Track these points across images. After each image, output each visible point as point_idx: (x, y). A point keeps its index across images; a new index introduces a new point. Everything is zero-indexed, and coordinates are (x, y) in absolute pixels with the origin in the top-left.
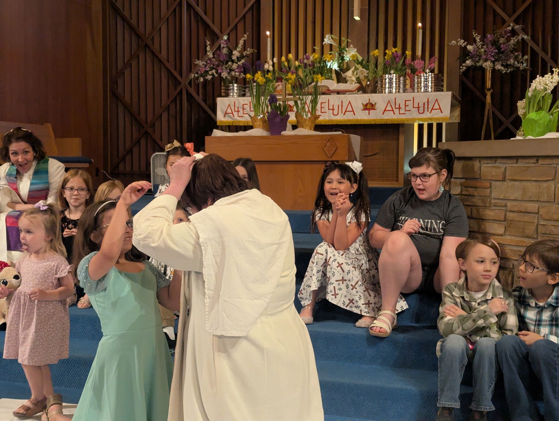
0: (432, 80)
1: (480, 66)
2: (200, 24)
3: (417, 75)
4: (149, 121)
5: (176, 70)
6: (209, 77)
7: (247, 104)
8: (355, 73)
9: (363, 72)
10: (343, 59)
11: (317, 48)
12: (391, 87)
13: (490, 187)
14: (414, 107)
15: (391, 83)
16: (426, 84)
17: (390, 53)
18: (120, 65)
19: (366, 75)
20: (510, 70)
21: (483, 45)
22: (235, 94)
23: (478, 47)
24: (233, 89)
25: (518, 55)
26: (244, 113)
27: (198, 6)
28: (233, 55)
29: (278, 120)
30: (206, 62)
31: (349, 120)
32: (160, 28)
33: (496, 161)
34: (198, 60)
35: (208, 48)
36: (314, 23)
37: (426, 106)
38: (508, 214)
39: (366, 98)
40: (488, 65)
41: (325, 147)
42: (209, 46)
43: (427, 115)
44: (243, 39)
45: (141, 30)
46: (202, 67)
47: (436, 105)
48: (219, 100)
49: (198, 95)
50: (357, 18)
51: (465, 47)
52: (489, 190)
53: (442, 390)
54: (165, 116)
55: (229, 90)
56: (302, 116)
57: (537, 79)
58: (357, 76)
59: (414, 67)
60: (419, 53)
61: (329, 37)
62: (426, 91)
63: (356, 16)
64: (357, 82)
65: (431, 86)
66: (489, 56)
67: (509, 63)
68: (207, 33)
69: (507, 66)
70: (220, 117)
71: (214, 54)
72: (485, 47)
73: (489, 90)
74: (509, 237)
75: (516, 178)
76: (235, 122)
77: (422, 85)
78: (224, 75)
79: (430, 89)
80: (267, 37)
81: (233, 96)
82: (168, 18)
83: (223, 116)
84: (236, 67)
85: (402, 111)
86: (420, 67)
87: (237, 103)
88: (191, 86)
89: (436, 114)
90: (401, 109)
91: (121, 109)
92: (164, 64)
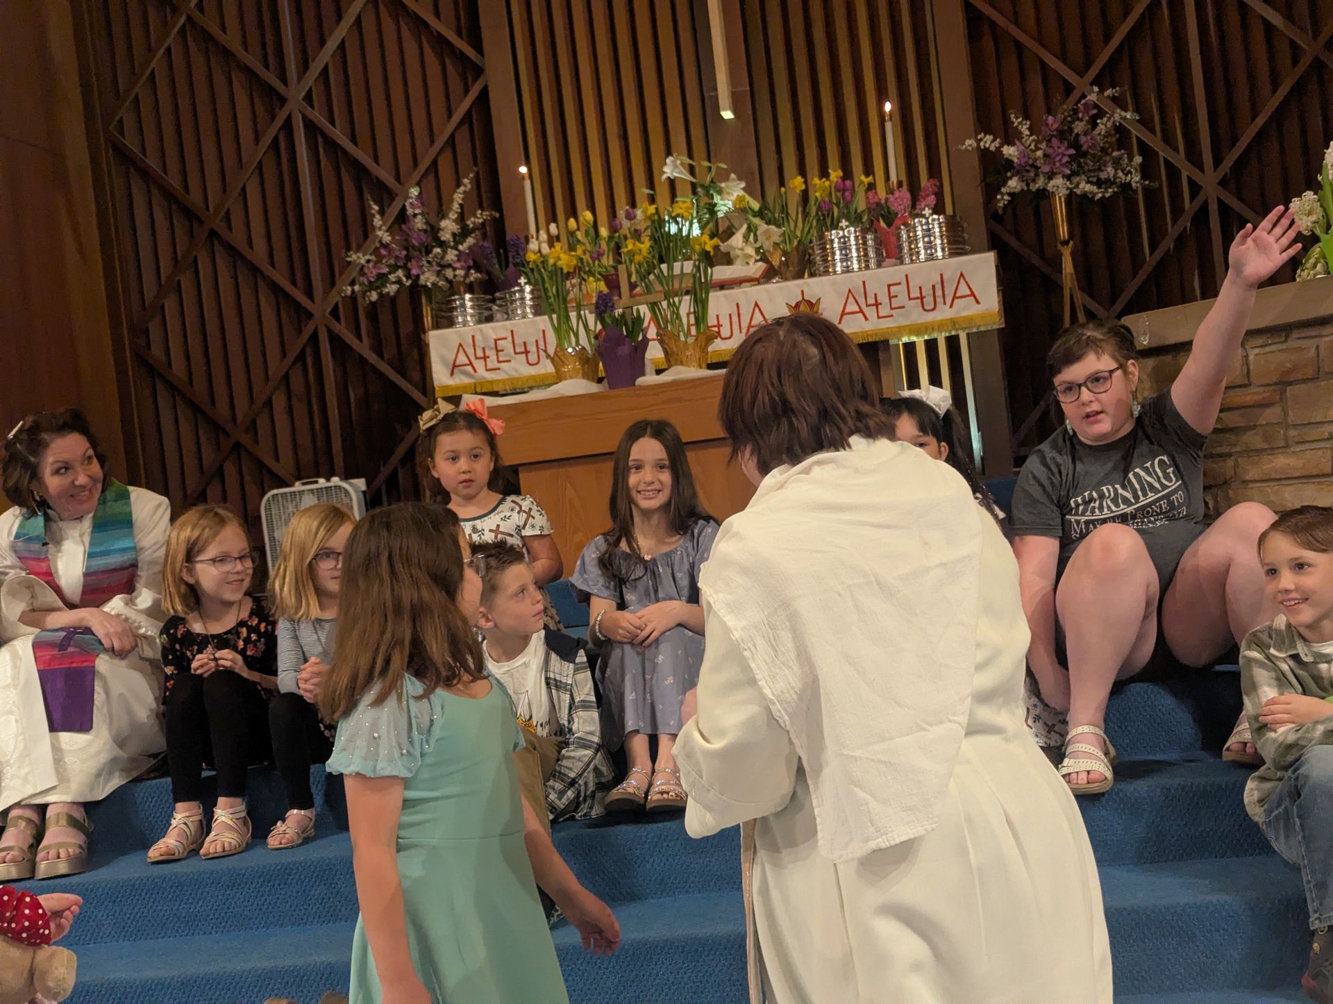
0: (941, 232)
1: (1038, 190)
2: (342, 170)
3: (906, 225)
5: (294, 283)
6: (392, 289)
7: (505, 338)
8: (751, 238)
9: (770, 234)
10: (712, 209)
11: (650, 191)
12: (846, 258)
13: (1282, 400)
14: (910, 299)
15: (845, 247)
16: (930, 242)
17: (827, 184)
18: (150, 289)
19: (778, 240)
20: (1110, 190)
21: (1037, 142)
22: (469, 318)
23: (1027, 148)
24: (463, 305)
25: (1120, 157)
26: (501, 359)
27: (334, 126)
28: (443, 230)
29: (625, 350)
30: (376, 253)
32: (244, 189)
33: (1287, 337)
35: (377, 221)
36: (624, 137)
37: (939, 293)
39: (792, 289)
40: (1059, 186)
42: (378, 216)
43: (943, 313)
44: (461, 189)
45: (195, 196)
46: (368, 268)
47: (963, 285)
48: (435, 337)
49: (360, 338)
50: (727, 115)
51: (998, 149)
52: (1278, 409)
54: (279, 402)
55: (453, 309)
56: (677, 339)
58: (758, 245)
59: (888, 208)
60: (893, 175)
61: (674, 162)
62: (931, 258)
63: (725, 109)
64: (758, 258)
65: (942, 244)
66: (1058, 164)
67: (1103, 176)
68: (365, 186)
69: (1099, 183)
70: (442, 377)
71: (392, 233)
72: (1043, 146)
73: (1066, 243)
76: (482, 384)
77: (921, 245)
78: (428, 278)
79: (940, 254)
80: (523, 177)
81: (465, 323)
82: (260, 164)
83: (449, 374)
84: (456, 258)
85: (884, 311)
86: (902, 207)
87: (478, 338)
88: (338, 320)
89: (965, 309)
90: (880, 307)
91: (163, 396)
92: (262, 273)
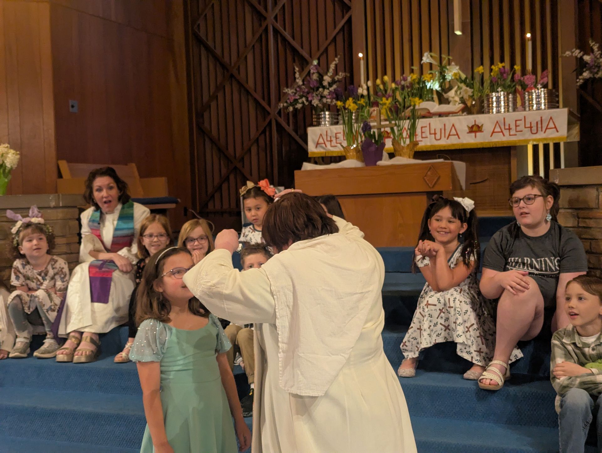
0: (545, 97)
1: (599, 77)
2: (288, 51)
3: (528, 92)
4: (237, 155)
5: (264, 99)
6: (299, 106)
7: (340, 133)
8: (458, 93)
9: (466, 91)
10: (444, 78)
11: (416, 68)
12: (498, 106)
14: (525, 127)
15: (498, 102)
16: (539, 101)
17: (497, 69)
18: (206, 98)
19: (470, 94)
22: (327, 123)
23: (596, 57)
24: (325, 117)
26: (337, 142)
27: (285, 30)
28: (324, 80)
29: (373, 149)
30: (296, 90)
31: (453, 145)
32: (246, 56)
34: (287, 87)
35: (297, 75)
36: (411, 41)
37: (539, 126)
39: (471, 119)
41: (425, 176)
42: (298, 73)
43: (541, 135)
44: (334, 63)
45: (226, 59)
46: (291, 96)
47: (551, 123)
48: (310, 130)
49: (289, 125)
50: (458, 33)
51: (581, 57)
54: (254, 150)
55: (320, 118)
56: (399, 144)
58: (461, 96)
59: (524, 82)
60: (529, 66)
61: (427, 55)
62: (539, 109)
63: (457, 30)
64: (460, 102)
65: (545, 102)
68: (296, 59)
70: (312, 148)
71: (303, 81)
76: (328, 153)
77: (534, 102)
78: (315, 102)
79: (543, 107)
80: (360, 59)
81: (325, 124)
82: (254, 46)
83: (315, 147)
84: (328, 94)
85: (513, 132)
86: (531, 82)
87: (329, 132)
88: (280, 116)
89: (551, 134)
90: (511, 130)
91: (208, 144)
92: (251, 95)
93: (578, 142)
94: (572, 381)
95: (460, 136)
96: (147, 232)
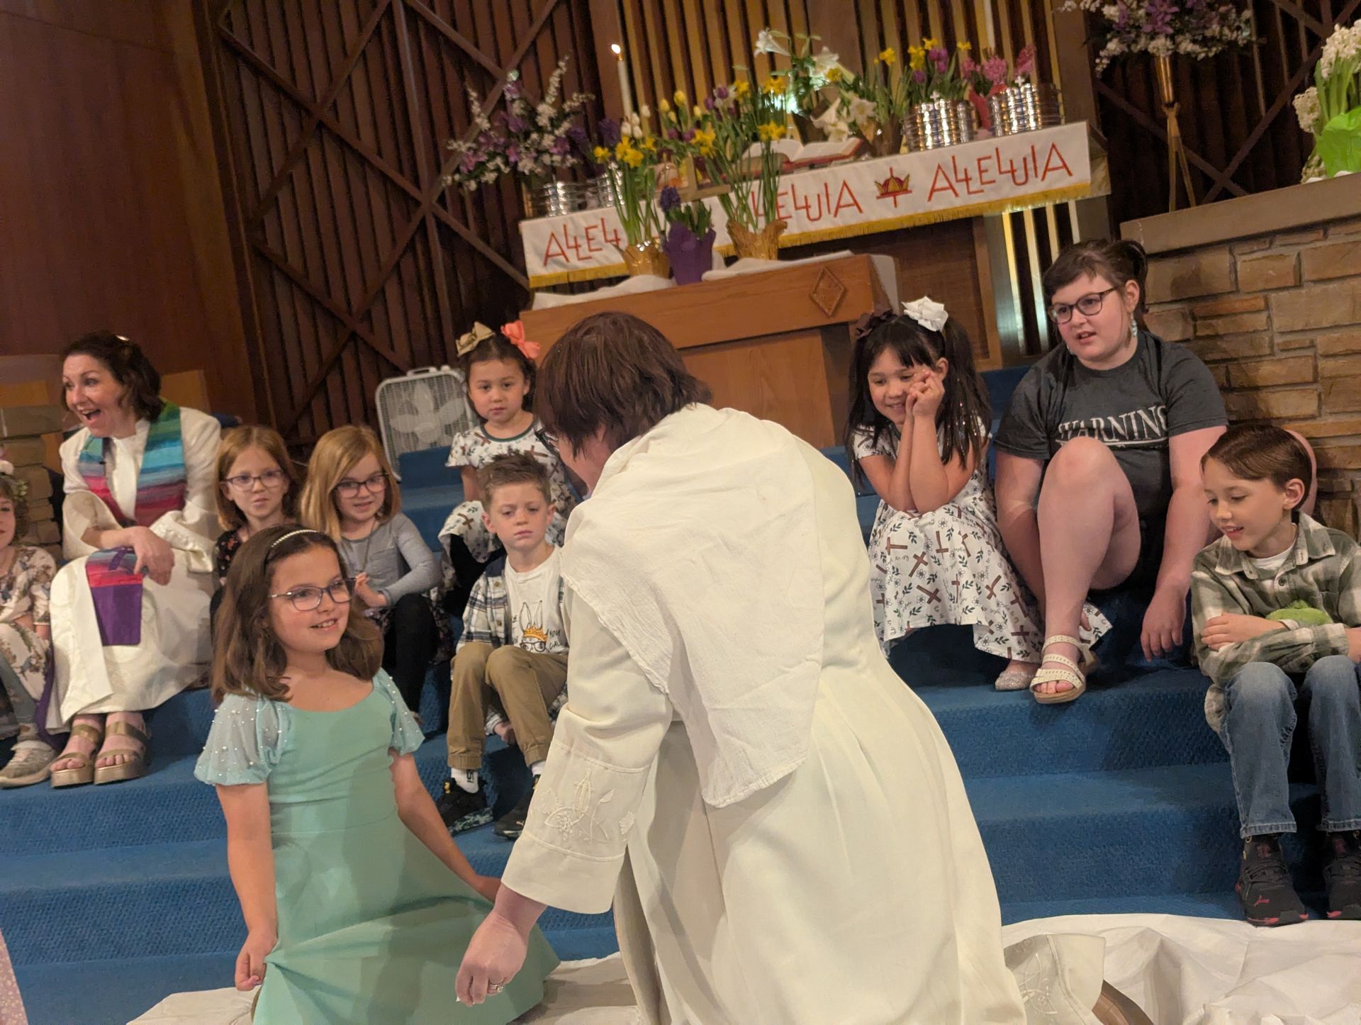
0: (1033, 101)
1: (1140, 51)
2: (444, 56)
3: (997, 95)
4: (354, 309)
5: (401, 172)
6: (490, 177)
7: (596, 227)
8: (844, 113)
9: (862, 108)
10: (807, 83)
11: (742, 67)
12: (937, 132)
13: (1267, 307)
14: (1001, 173)
15: (935, 121)
16: (1023, 113)
17: (922, 53)
18: (264, 182)
19: (871, 113)
20: (1214, 49)
22: (561, 207)
23: (1128, 7)
24: (556, 194)
25: (1229, 11)
26: (593, 247)
27: (434, 12)
28: (540, 115)
29: (689, 245)
30: (476, 141)
31: (850, 227)
32: (349, 78)
33: (1271, 243)
34: (455, 140)
35: (476, 108)
37: (1030, 165)
38: (1322, 363)
39: (878, 168)
40: (1160, 46)
41: (815, 292)
42: (476, 103)
43: (1034, 187)
44: (558, 72)
45: (303, 89)
46: (468, 156)
47: (1055, 157)
48: (528, 227)
49: (467, 225)
51: (1099, 11)
52: (1264, 316)
53: (1248, 797)
54: (392, 291)
55: (545, 198)
56: (745, 231)
57: (1337, 35)
58: (851, 120)
59: (983, 76)
60: (988, 39)
61: (766, 36)
62: (1024, 129)
64: (851, 133)
65: (1035, 114)
66: (1160, 23)
67: (1208, 33)
68: (466, 73)
69: (1205, 42)
70: (534, 266)
71: (490, 119)
72: (1146, 4)
73: (1170, 105)
74: (1331, 419)
75: (1329, 274)
76: (574, 273)
77: (1013, 115)
78: (526, 165)
79: (1032, 124)
80: (616, 57)
81: (558, 212)
82: (364, 52)
83: (542, 263)
84: (552, 144)
85: (975, 186)
86: (997, 75)
87: (570, 227)
88: (445, 207)
89: (1057, 181)
90: (970, 182)
91: (281, 289)
92: (370, 163)
93: (1107, 196)
94: (1245, 649)
95: (862, 207)
96: (235, 471)
